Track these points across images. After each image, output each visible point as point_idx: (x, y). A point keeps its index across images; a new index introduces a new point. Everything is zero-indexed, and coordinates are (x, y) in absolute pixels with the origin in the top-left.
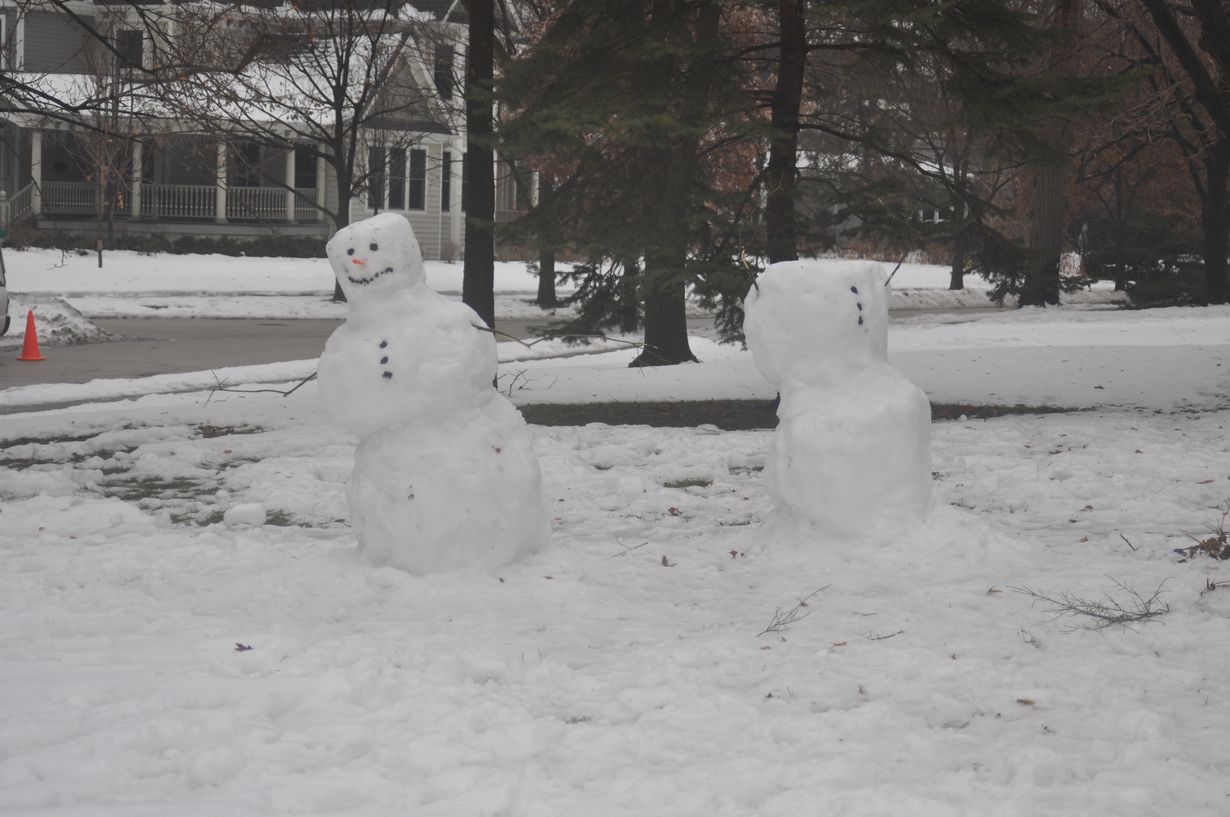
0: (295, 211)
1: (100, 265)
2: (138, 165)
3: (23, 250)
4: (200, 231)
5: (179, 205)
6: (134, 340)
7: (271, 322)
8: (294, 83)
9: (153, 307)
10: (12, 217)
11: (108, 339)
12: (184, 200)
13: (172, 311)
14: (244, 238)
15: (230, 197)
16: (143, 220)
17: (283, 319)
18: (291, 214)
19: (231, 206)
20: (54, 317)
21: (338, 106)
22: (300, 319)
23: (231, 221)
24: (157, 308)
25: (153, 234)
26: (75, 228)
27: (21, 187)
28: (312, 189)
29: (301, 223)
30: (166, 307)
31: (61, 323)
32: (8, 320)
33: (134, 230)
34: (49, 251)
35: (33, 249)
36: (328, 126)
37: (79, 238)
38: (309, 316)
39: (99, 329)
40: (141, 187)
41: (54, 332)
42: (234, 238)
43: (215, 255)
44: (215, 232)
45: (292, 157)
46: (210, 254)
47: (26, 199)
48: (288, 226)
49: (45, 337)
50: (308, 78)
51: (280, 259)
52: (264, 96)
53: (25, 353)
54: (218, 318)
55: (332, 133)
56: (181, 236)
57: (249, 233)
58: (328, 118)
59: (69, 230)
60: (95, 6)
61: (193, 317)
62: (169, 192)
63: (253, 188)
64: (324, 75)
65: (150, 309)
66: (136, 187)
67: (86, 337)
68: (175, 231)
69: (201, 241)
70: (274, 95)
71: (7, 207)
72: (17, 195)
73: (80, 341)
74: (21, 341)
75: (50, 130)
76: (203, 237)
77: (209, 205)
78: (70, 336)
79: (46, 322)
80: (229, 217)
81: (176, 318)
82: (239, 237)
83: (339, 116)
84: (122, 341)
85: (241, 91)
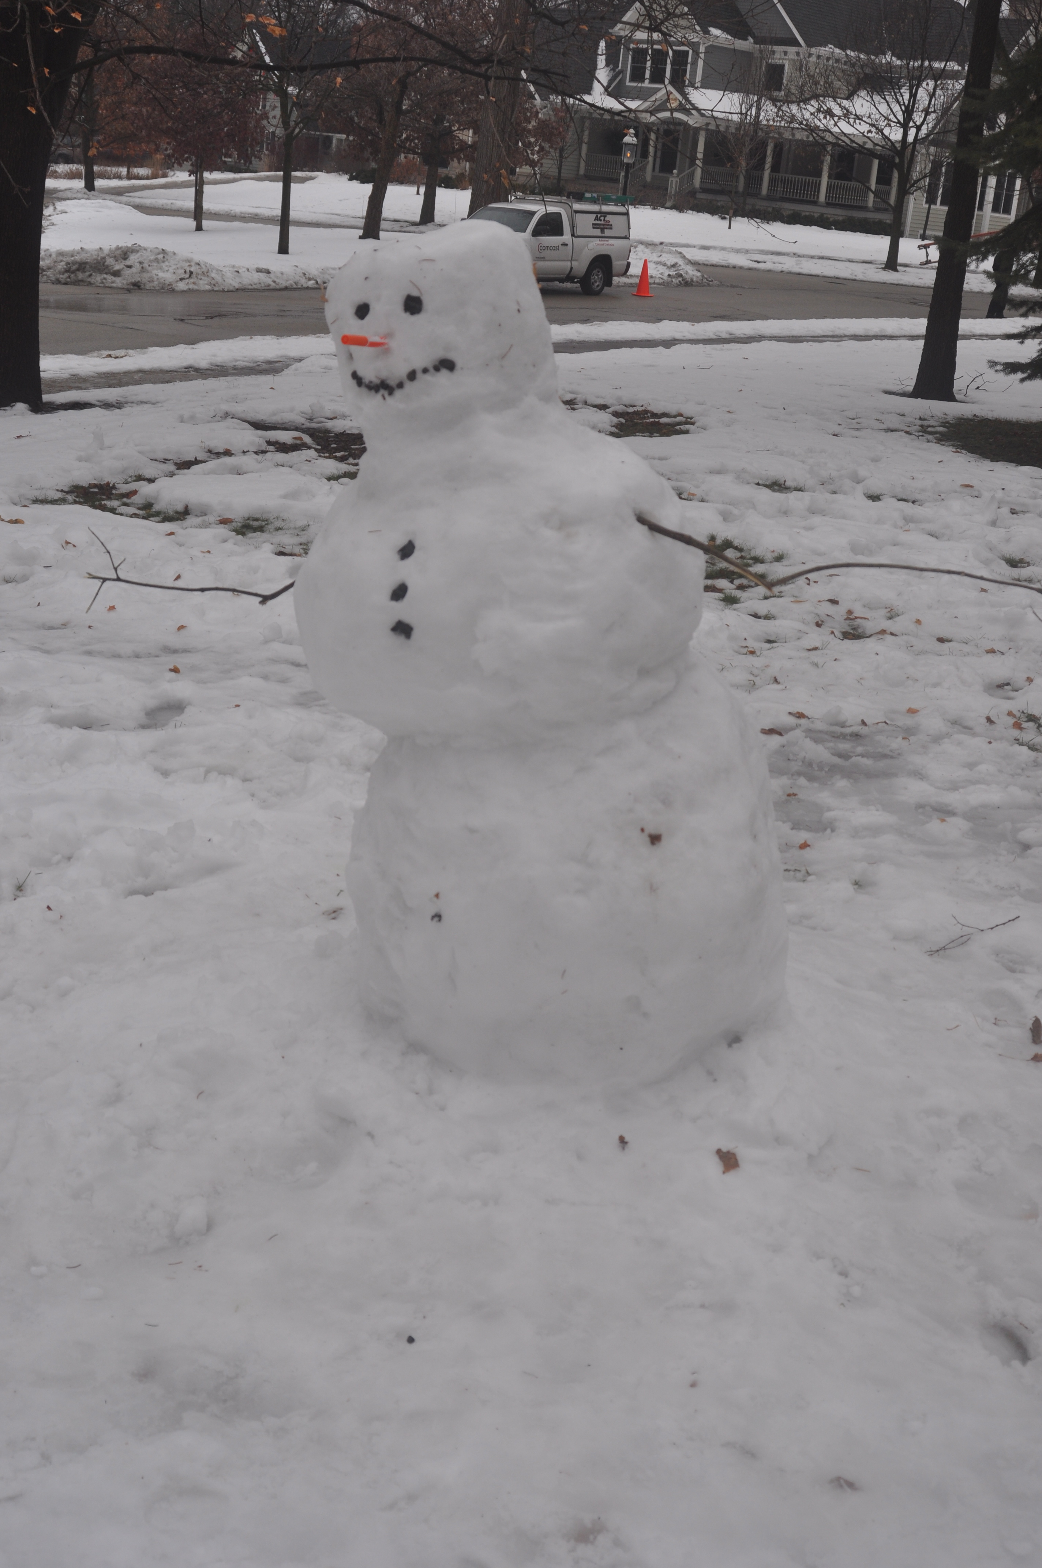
0: (874, 201)
1: (730, 228)
2: (769, 160)
3: (683, 212)
4: (806, 209)
5: (794, 190)
6: (728, 286)
7: (836, 281)
8: (875, 106)
9: (755, 261)
10: (679, 189)
11: (708, 284)
12: (798, 186)
13: (768, 266)
14: (835, 217)
15: (829, 187)
16: (769, 198)
17: (846, 279)
18: (870, 204)
19: (830, 194)
20: (672, 264)
21: (905, 126)
22: (858, 281)
23: (828, 204)
24: (758, 262)
25: (773, 208)
26: (722, 200)
27: (690, 168)
28: (887, 187)
29: (877, 209)
30: (765, 262)
31: (676, 269)
32: (629, 264)
33: (761, 204)
34: (700, 214)
35: (691, 212)
36: (896, 141)
37: (723, 207)
38: (865, 279)
39: (703, 276)
40: (770, 175)
41: (669, 275)
42: (829, 216)
43: (813, 227)
44: (816, 211)
45: (876, 162)
46: (811, 226)
47: (691, 176)
48: (868, 211)
49: (662, 279)
50: (886, 104)
51: (858, 233)
52: (852, 114)
53: (638, 291)
54: (799, 274)
55: (898, 145)
56: (792, 212)
57: (839, 214)
58: (896, 135)
59: (718, 201)
60: (753, 45)
61: (782, 272)
62: (788, 179)
63: (846, 182)
64: (898, 102)
65: (753, 263)
66: (767, 174)
67: (692, 280)
68: (789, 208)
69: (806, 216)
70: (858, 114)
71: (677, 181)
72: (687, 172)
73: (687, 283)
74: (637, 281)
75: (712, 130)
76: (807, 214)
77: (815, 192)
78: (680, 279)
79: (666, 267)
80: (827, 201)
81: (770, 271)
82: (832, 216)
83: (905, 134)
84: (718, 286)
85: (837, 111)
